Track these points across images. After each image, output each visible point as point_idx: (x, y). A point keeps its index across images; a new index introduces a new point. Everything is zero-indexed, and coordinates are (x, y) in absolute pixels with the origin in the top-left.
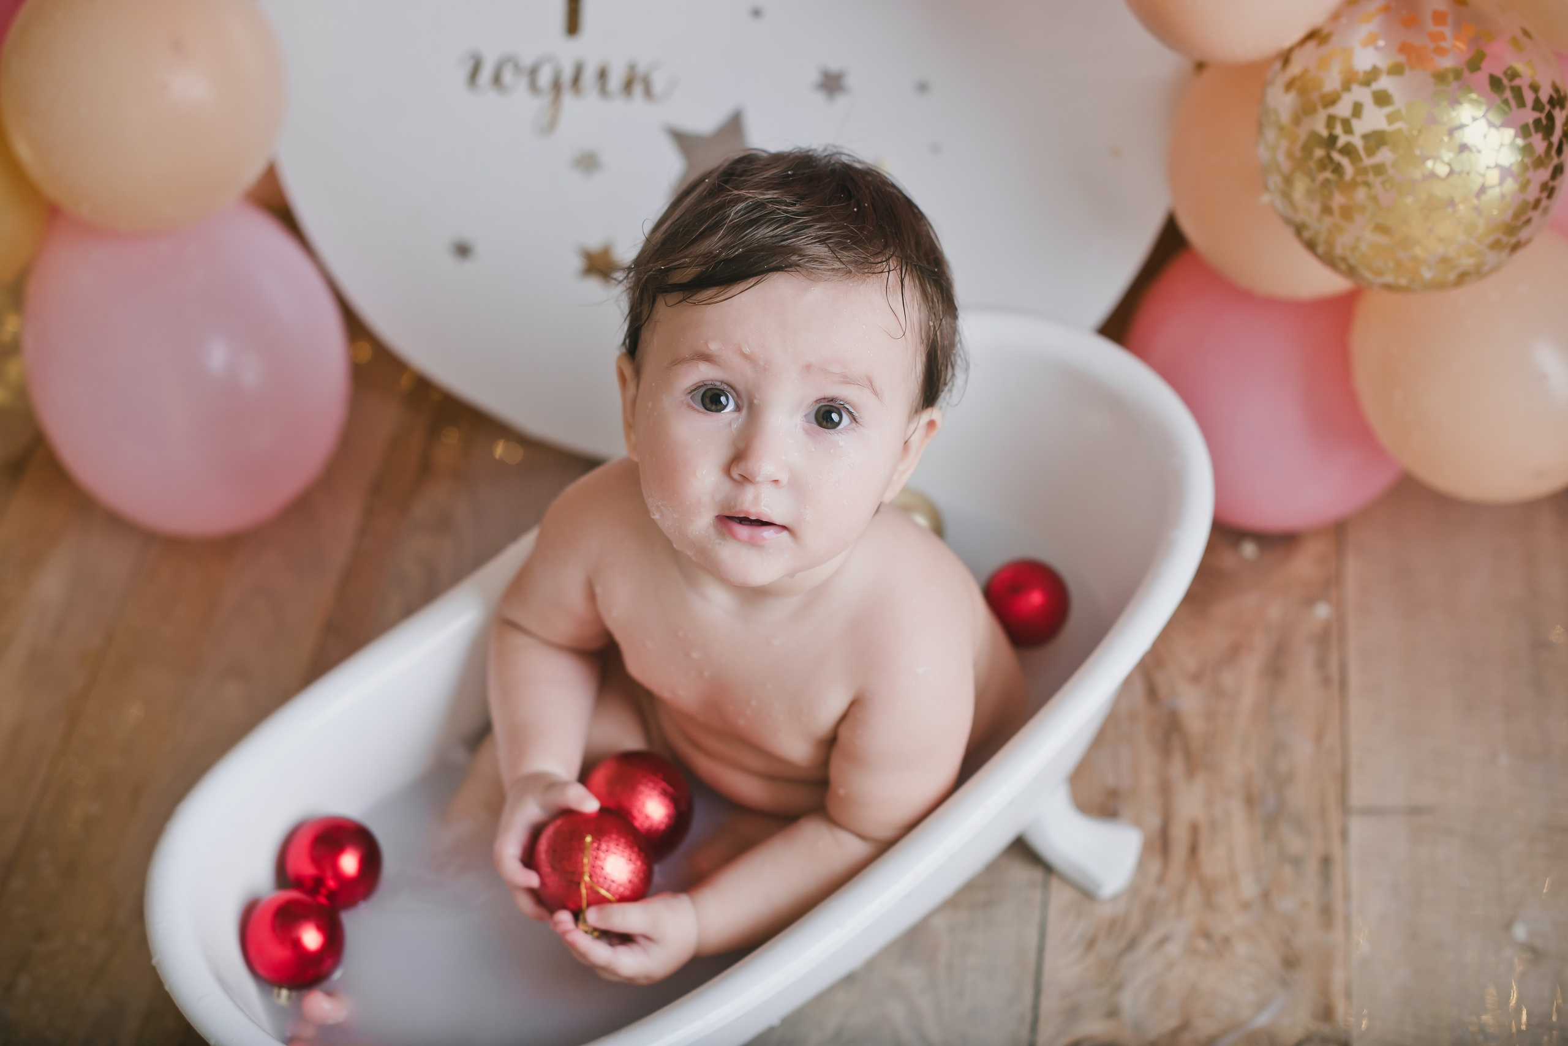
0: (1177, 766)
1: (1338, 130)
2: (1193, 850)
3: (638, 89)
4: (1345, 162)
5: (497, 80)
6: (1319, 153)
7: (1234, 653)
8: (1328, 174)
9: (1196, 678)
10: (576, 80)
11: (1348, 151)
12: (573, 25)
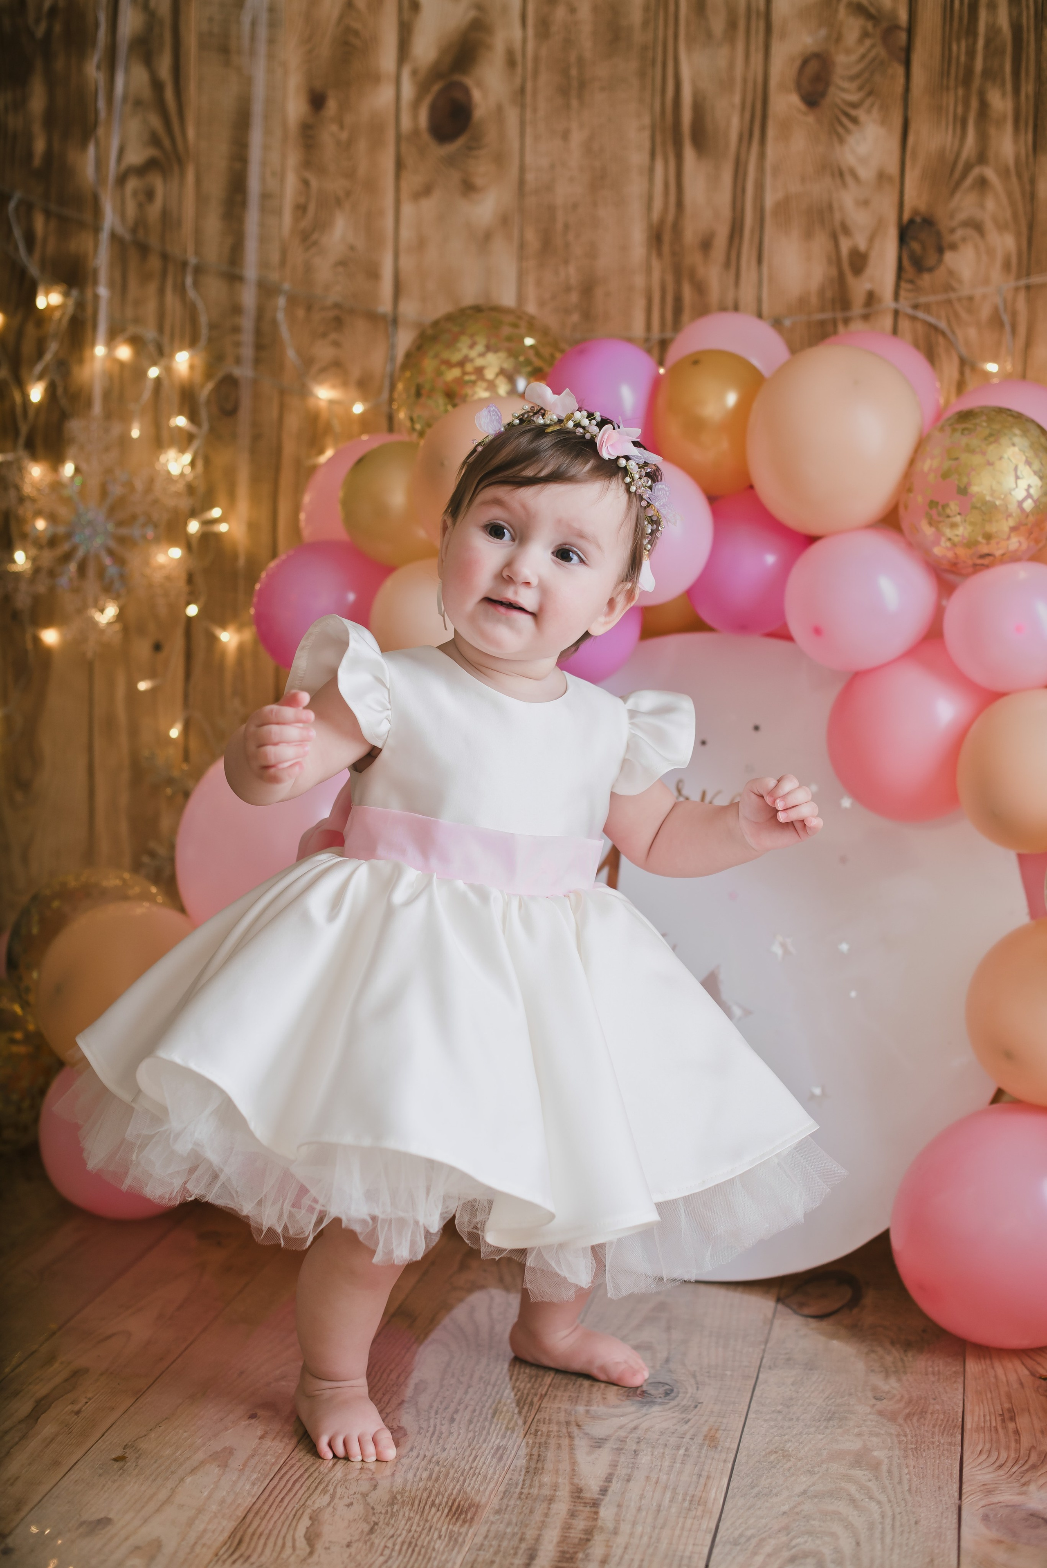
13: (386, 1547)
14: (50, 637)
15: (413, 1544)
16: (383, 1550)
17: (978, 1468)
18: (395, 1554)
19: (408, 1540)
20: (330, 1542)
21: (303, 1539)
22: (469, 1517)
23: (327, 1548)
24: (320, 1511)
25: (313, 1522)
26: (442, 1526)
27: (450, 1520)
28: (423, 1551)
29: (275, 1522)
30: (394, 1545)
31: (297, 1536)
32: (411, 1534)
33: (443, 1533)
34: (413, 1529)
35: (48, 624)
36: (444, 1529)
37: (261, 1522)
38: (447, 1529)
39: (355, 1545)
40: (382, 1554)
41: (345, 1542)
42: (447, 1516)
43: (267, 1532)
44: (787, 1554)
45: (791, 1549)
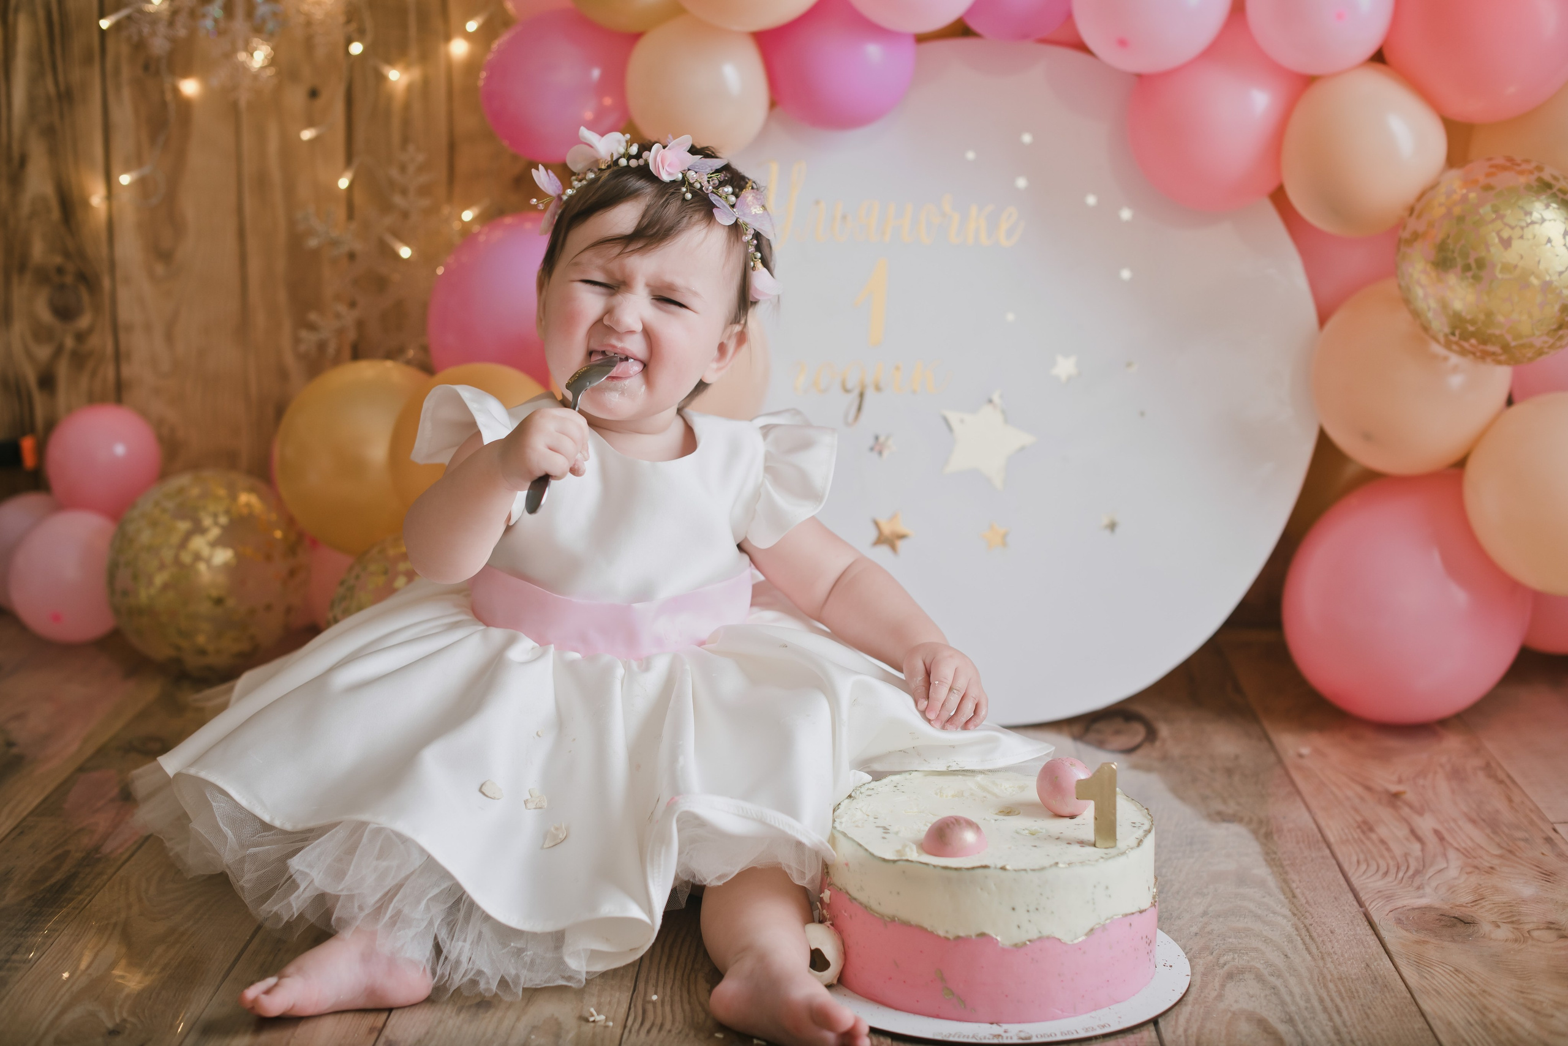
5: (816, 382)
14: (190, 87)
17: (1364, 877)
35: (186, 74)
44: (1222, 972)
45: (1223, 967)
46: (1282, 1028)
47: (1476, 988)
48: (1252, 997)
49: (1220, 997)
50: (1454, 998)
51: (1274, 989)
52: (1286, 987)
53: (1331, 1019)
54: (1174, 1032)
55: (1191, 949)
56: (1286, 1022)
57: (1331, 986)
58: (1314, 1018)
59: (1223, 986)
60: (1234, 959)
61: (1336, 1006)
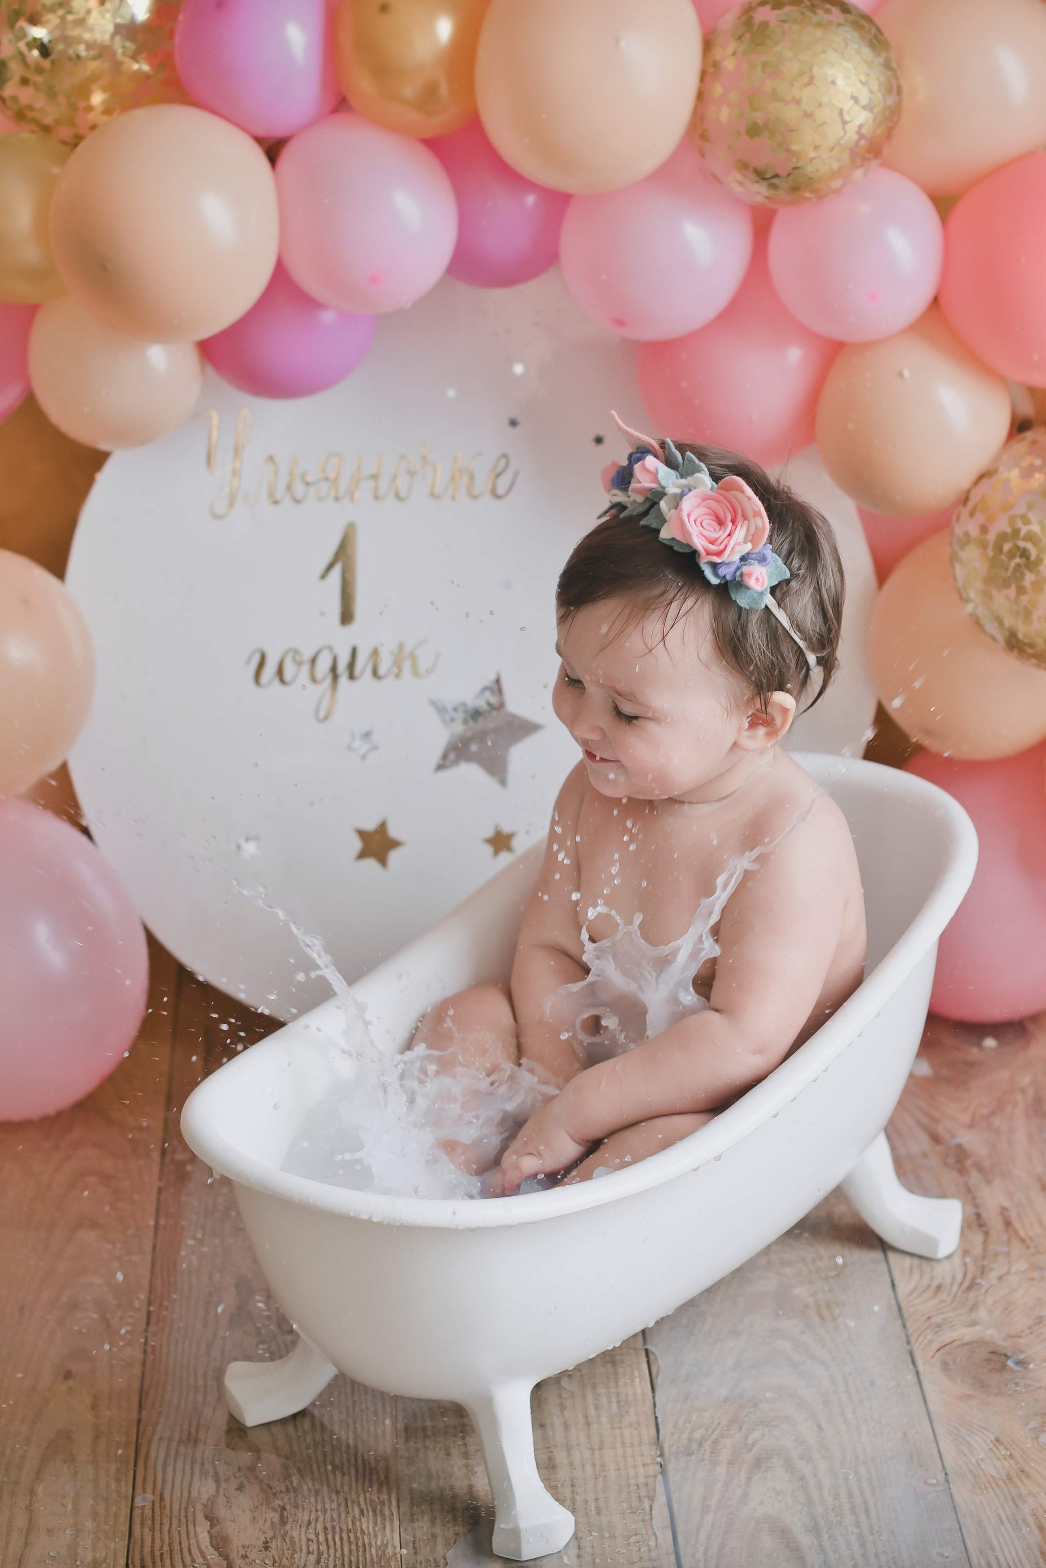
0: (975, 1178)
1: (1019, 524)
2: (1008, 1223)
3: (407, 667)
4: (1029, 546)
5: (280, 672)
6: (1007, 547)
7: (999, 1106)
8: (1018, 560)
9: (972, 1125)
10: (351, 666)
11: (1030, 537)
12: (347, 617)
13: (308, 1540)
15: (337, 1529)
16: (308, 1547)
17: (915, 1295)
18: (323, 1548)
19: (329, 1525)
20: (244, 1547)
21: (212, 1550)
22: (382, 1477)
23: (244, 1557)
24: (212, 1503)
25: (210, 1521)
26: (358, 1496)
27: (363, 1484)
28: (352, 1535)
29: (169, 1531)
30: (317, 1535)
31: (203, 1547)
32: (328, 1515)
33: (363, 1506)
34: (328, 1506)
36: (361, 1499)
37: (153, 1535)
38: (365, 1499)
39: (273, 1545)
40: (309, 1552)
41: (260, 1543)
42: (357, 1480)
43: (166, 1548)
44: (749, 1458)
45: (750, 1450)
46: (805, 1540)
47: (1014, 1465)
48: (778, 1494)
49: (745, 1496)
50: (990, 1483)
51: (802, 1480)
52: (816, 1476)
53: (858, 1525)
54: (693, 1555)
55: (719, 1424)
56: (811, 1532)
57: (863, 1470)
58: (840, 1523)
59: (749, 1479)
60: (763, 1435)
61: (865, 1502)
